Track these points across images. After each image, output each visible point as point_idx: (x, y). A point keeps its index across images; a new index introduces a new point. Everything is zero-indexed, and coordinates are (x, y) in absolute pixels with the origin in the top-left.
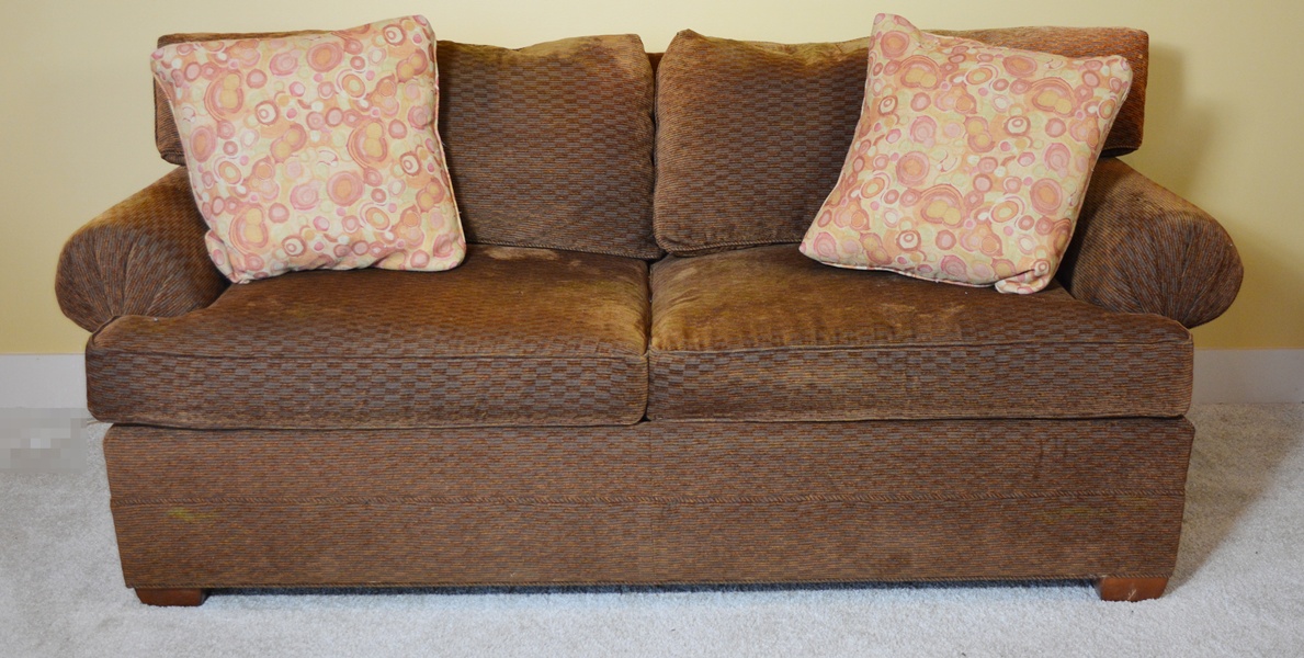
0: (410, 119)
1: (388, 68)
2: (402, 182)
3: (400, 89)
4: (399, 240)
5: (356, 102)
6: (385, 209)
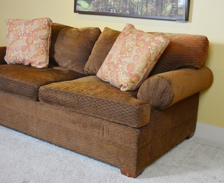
0: (40, 37)
1: (38, 27)
2: (35, 49)
3: (40, 31)
4: (32, 60)
5: (29, 32)
6: (30, 54)
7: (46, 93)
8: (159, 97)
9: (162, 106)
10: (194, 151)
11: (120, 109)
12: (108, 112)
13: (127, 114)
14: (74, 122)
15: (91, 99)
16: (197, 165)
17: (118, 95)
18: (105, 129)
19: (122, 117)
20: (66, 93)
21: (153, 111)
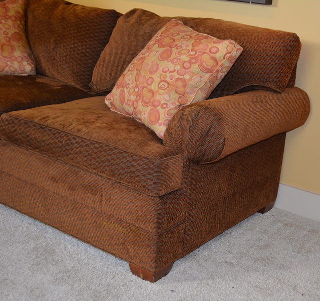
7: (10, 126)
8: (198, 143)
9: (204, 159)
10: (268, 236)
11: (128, 161)
12: (108, 166)
13: (140, 172)
14: (54, 180)
15: (82, 141)
16: (268, 263)
17: (128, 137)
18: (103, 194)
19: (131, 177)
20: (42, 128)
21: (190, 167)
